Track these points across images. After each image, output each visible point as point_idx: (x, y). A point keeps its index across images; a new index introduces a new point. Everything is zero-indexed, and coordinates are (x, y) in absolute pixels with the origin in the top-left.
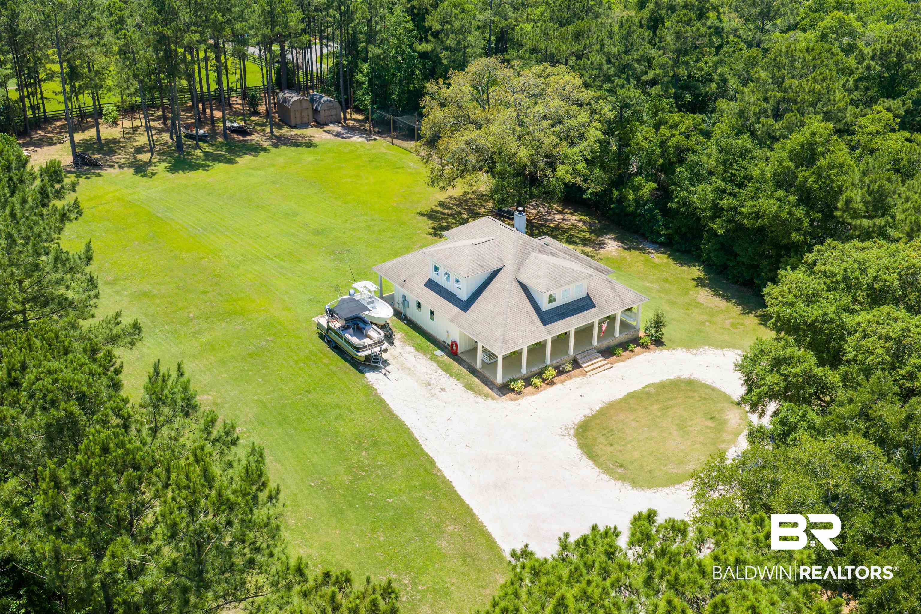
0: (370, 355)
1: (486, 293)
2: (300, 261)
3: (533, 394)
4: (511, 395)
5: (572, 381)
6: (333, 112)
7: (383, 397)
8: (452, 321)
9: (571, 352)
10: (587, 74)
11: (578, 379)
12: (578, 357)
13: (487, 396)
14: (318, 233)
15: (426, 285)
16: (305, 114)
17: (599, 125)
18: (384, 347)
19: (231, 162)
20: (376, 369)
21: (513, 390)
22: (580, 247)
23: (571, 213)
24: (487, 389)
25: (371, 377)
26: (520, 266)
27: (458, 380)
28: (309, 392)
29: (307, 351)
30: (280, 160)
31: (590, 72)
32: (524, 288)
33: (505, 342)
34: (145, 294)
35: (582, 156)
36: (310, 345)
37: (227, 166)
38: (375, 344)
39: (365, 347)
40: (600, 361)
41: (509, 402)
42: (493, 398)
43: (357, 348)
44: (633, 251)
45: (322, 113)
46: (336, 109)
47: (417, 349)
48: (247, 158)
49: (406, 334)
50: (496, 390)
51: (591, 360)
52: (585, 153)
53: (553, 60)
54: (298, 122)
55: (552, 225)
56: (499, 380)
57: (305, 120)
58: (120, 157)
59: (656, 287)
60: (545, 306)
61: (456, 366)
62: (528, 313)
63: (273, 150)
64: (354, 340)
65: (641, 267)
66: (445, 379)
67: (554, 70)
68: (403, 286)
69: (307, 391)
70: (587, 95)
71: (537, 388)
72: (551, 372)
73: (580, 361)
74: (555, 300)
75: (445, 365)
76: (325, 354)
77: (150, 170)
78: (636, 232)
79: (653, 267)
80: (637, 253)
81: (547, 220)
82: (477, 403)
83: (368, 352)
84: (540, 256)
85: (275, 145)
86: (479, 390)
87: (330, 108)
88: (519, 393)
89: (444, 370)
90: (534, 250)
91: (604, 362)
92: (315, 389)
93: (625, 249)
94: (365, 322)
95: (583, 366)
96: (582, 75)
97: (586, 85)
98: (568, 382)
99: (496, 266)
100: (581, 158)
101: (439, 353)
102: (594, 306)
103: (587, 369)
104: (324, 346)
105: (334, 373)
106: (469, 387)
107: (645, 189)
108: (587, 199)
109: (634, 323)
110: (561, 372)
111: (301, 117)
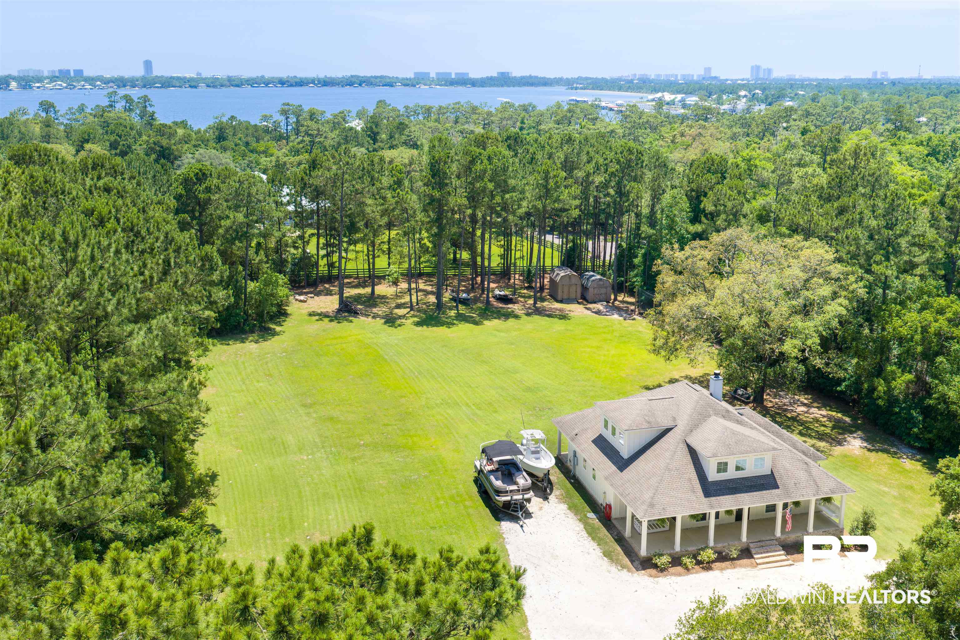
0: (509, 502)
1: (649, 453)
2: (496, 412)
3: (680, 575)
4: (653, 571)
5: (736, 570)
6: (603, 291)
7: (508, 547)
8: (606, 478)
9: (744, 538)
10: (844, 251)
11: (743, 569)
12: (751, 545)
13: (623, 567)
14: (528, 389)
15: (594, 441)
16: (573, 289)
17: (846, 302)
18: (526, 496)
19: (476, 323)
20: (515, 519)
21: (655, 566)
22: (814, 441)
23: (818, 407)
24: (626, 561)
25: (506, 525)
26: (694, 427)
27: (598, 545)
28: (433, 528)
29: (454, 491)
30: (529, 326)
31: (847, 248)
32: (693, 453)
33: (652, 505)
34: (331, 419)
35: (817, 331)
36: (461, 486)
37: (471, 326)
38: (519, 491)
39: (507, 492)
40: (781, 555)
41: (646, 577)
42: (629, 571)
43: (499, 492)
44: (880, 453)
45: (591, 290)
46: (606, 288)
47: (570, 508)
48: (496, 322)
49: (567, 493)
50: (637, 563)
51: (767, 552)
52: (821, 329)
53: (808, 234)
54: (565, 297)
55: (789, 415)
56: (643, 552)
57: (573, 296)
58: (380, 310)
59: (894, 492)
60: (713, 475)
61: (604, 531)
62: (690, 480)
63: (524, 317)
64: (498, 484)
65: (884, 470)
66: (586, 542)
67: (807, 244)
68: (573, 440)
69: (432, 528)
70: (836, 270)
71: (687, 569)
72: (708, 555)
73: (753, 551)
74: (725, 470)
75: (593, 528)
76: (470, 497)
77: (398, 322)
78: (892, 434)
79: (899, 472)
80: (885, 455)
81: (786, 410)
82: (609, 572)
83: (508, 498)
84: (721, 421)
85: (528, 314)
86: (617, 560)
87: (600, 287)
88: (662, 570)
89: (588, 533)
90: (716, 414)
91: (784, 557)
92: (441, 527)
93: (869, 450)
94: (518, 469)
95: (755, 556)
96: (837, 251)
97: (839, 260)
98: (729, 571)
99: (667, 424)
100: (815, 334)
101: (591, 515)
102: (777, 487)
103: (758, 561)
104: (475, 489)
105: (469, 515)
106: (607, 554)
107: (899, 381)
108: (841, 392)
109: (837, 521)
110: (722, 557)
111: (569, 292)
